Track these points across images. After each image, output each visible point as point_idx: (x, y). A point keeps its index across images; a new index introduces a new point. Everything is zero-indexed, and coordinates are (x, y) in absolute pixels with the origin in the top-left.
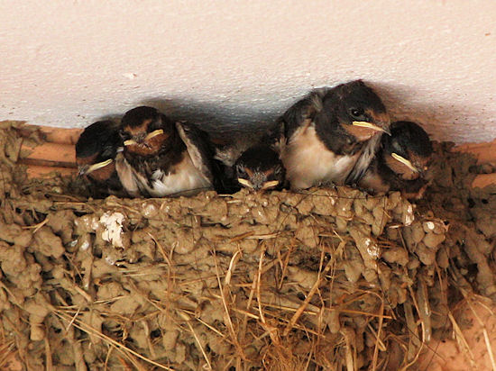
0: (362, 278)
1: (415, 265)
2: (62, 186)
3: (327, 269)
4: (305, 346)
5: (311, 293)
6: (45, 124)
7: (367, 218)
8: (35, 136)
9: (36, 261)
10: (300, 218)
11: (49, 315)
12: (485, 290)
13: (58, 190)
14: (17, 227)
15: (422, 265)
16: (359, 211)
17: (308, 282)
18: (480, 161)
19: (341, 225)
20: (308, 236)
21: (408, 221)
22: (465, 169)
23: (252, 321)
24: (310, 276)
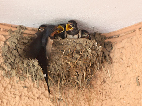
0: (88, 56)
1: (97, 54)
2: (30, 38)
3: (81, 54)
4: (77, 69)
5: (78, 58)
6: (26, 26)
7: (89, 45)
8: (25, 28)
9: (25, 52)
10: (77, 44)
11: (28, 62)
12: (108, 61)
13: (29, 39)
14: (22, 45)
15: (98, 54)
16: (88, 43)
17: (78, 56)
18: (106, 36)
19: (84, 46)
20: (78, 47)
21: (96, 45)
22: (103, 38)
23: (67, 64)
24: (78, 55)
